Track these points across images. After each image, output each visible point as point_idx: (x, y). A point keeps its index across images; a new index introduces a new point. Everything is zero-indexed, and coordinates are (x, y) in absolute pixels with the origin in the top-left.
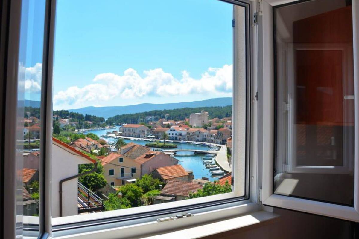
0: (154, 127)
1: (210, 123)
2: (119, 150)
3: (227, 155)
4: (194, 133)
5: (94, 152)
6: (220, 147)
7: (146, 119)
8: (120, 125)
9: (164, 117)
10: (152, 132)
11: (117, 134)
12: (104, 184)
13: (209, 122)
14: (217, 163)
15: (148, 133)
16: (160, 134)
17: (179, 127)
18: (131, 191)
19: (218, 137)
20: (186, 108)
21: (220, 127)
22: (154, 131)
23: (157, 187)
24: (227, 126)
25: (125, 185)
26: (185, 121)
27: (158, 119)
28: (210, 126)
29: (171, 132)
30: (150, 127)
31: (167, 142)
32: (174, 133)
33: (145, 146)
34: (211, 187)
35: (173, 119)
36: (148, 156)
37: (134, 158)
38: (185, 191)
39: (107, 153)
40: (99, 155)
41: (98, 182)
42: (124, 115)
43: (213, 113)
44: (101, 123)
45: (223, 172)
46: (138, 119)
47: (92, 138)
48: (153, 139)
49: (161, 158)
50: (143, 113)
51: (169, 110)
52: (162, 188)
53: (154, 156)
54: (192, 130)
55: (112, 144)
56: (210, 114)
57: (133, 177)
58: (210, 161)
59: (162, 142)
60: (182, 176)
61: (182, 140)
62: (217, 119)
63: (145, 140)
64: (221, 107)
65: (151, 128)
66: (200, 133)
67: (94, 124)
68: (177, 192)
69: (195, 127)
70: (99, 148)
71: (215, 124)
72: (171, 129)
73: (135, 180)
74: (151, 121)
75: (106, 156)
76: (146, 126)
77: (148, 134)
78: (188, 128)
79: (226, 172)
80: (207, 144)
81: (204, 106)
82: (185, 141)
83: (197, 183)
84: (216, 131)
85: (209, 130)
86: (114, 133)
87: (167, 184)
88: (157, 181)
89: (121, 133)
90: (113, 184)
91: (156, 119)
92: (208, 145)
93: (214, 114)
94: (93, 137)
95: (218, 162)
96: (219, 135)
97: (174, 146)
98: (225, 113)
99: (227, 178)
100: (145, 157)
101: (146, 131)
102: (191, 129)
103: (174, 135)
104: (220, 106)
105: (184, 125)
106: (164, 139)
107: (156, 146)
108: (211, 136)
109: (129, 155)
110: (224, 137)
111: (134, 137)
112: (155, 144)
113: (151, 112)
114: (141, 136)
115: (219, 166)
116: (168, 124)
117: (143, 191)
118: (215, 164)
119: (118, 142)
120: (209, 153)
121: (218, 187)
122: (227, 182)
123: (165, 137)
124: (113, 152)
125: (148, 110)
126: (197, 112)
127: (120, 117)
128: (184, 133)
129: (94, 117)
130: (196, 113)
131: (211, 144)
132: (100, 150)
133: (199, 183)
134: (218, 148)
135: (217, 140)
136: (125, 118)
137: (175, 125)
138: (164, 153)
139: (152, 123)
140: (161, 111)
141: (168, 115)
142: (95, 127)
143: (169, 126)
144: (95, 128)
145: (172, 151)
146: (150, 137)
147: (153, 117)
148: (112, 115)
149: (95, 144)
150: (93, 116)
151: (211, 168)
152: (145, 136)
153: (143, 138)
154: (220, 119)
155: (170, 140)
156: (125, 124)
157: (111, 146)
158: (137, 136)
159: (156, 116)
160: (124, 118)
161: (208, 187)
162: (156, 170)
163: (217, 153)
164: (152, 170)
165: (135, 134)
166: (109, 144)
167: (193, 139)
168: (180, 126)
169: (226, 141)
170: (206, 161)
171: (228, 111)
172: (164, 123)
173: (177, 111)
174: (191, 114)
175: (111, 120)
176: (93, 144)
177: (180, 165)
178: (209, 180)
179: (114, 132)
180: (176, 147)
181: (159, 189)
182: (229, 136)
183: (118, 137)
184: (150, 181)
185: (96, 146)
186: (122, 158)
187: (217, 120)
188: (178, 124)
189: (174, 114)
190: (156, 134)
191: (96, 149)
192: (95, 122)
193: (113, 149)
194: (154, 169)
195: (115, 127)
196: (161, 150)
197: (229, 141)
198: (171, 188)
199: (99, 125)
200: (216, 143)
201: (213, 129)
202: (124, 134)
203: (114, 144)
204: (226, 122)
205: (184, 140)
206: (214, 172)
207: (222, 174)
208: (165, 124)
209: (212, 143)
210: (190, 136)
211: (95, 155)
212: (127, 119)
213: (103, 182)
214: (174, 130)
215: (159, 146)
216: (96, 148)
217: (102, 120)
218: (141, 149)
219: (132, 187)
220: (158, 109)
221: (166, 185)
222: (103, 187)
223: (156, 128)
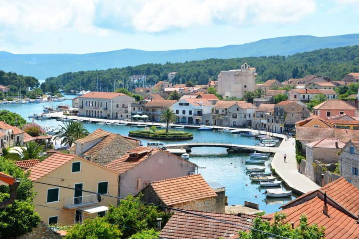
0: (145, 98)
1: (260, 91)
2: (73, 145)
3: (296, 157)
4: (226, 109)
5: (12, 151)
6: (281, 139)
7: (130, 81)
8: (74, 94)
9: (165, 78)
10: (141, 108)
11: (68, 113)
12: (34, 222)
13: (257, 88)
14: (274, 173)
15: (134, 109)
16: (159, 112)
17: (197, 98)
18: (96, 234)
19: (275, 118)
20: (211, 59)
21: (281, 99)
22: (147, 105)
23: (152, 224)
24: (295, 97)
25: (83, 221)
26: (208, 86)
27: (154, 82)
28: (259, 97)
29: (181, 109)
30: (138, 98)
31: (172, 127)
32: (187, 109)
33: (127, 136)
34: (268, 229)
35: (183, 82)
36: (134, 158)
37: (105, 162)
38: (209, 232)
39: (45, 153)
40: (24, 159)
41: (17, 222)
42: (82, 73)
43: (265, 68)
44: (29, 88)
45: (290, 191)
46: (112, 82)
47: (8, 121)
48: (145, 122)
49: (161, 161)
50: (123, 69)
51: (177, 64)
52: (163, 225)
53: (146, 157)
54: (222, 104)
55: (57, 133)
56: (260, 71)
57: (101, 202)
58: (261, 168)
59: (163, 129)
60: (203, 199)
61: (202, 124)
62: (273, 81)
63: (129, 125)
64: (284, 58)
65: (141, 101)
66: (238, 109)
67: (11, 90)
68: (193, 233)
69: (228, 99)
70: (24, 143)
71: (269, 91)
72: (180, 102)
73: (103, 208)
74: (139, 85)
75: (41, 160)
76: (130, 96)
77: (134, 112)
78: (214, 101)
79: (296, 193)
80: (254, 132)
81: (248, 56)
82: (207, 127)
83: (236, 215)
84: (272, 106)
85: (258, 104)
86: (60, 111)
87: (173, 216)
88: (153, 210)
89: (77, 109)
90: (53, 221)
91: (151, 82)
92: (254, 135)
93: (267, 71)
94: (10, 119)
95: (276, 171)
96: (279, 114)
97: (187, 136)
98: (292, 69)
99: (299, 206)
100: (128, 160)
101: (129, 106)
102: (220, 102)
103: (187, 114)
104: (280, 55)
105: (205, 93)
106: (167, 121)
107: (151, 136)
108: (262, 116)
109: (95, 156)
110: (288, 120)
111: (106, 118)
112: (149, 133)
113: (140, 66)
114: (119, 116)
115: (279, 179)
116: (175, 92)
117: (122, 234)
118: (270, 175)
119: (68, 129)
120: (258, 152)
121: (285, 230)
122: (305, 220)
123: (168, 117)
124: (59, 149)
125: (134, 64)
126: (231, 68)
127: (74, 77)
128: (206, 110)
129: (12, 76)
130: (231, 71)
131: (262, 132)
132: (27, 146)
133: (239, 215)
134: (277, 141)
135: (275, 125)
136: (85, 79)
137: (189, 94)
138: (168, 150)
139: (141, 90)
140: (160, 65)
141: (174, 73)
142: (16, 96)
143: (176, 97)
144: (15, 100)
145: (182, 146)
146: (139, 119)
147: (144, 78)
148: (56, 73)
149: (14, 133)
150: (10, 74)
151: (262, 183)
152: (127, 116)
153: (123, 120)
154: (282, 81)
155: (178, 123)
156: (86, 91)
157: (54, 137)
158: (111, 117)
159: (150, 76)
160: (83, 79)
161: (261, 229)
162: (151, 186)
163: (274, 152)
164: (141, 186)
165: (108, 112)
166: (49, 133)
167: (225, 123)
168: (199, 97)
169: (293, 126)
170: (250, 167)
171: (298, 65)
172: (166, 90)
173: (192, 66)
174: (219, 72)
175: (54, 82)
176: (11, 134)
177: (200, 174)
178: (259, 207)
179: (60, 108)
180: (190, 138)
181: (157, 227)
182: (301, 116)
183: (70, 118)
184: (137, 210)
185: (18, 138)
186: (79, 164)
187: (274, 83)
188: (195, 92)
189: (186, 71)
190: (150, 112)
191: (17, 146)
192: (14, 87)
193: (58, 143)
194: (146, 184)
195: (62, 98)
196: (161, 145)
197: (300, 127)
198: (181, 226)
199: (24, 93)
200: (273, 132)
201: (266, 103)
202: (83, 112)
203: (61, 134)
204: (294, 88)
205: (206, 125)
206: (271, 191)
207: (287, 197)
208: (169, 93)
209: (262, 130)
210: (219, 116)
211: (13, 160)
212: (89, 81)
213: (31, 220)
214: (187, 104)
215: (156, 136)
216: (18, 144)
217: (31, 82)
218: (121, 143)
219: (97, 226)
220: (155, 61)
221: (172, 218)
222: (30, 230)
223: (150, 101)
